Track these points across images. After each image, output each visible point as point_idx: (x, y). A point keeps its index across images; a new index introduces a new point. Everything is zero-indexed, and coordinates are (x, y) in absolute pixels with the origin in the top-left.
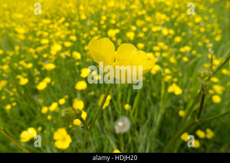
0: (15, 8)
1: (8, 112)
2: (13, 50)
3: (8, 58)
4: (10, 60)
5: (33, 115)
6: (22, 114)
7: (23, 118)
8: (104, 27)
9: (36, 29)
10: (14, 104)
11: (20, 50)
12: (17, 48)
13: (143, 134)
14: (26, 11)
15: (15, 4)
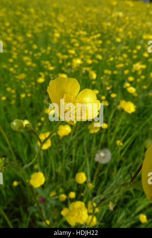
0: (63, 10)
1: (22, 99)
2: (46, 48)
3: (40, 54)
4: (40, 56)
5: (39, 111)
6: (31, 105)
7: (31, 109)
8: (135, 57)
9: (72, 36)
10: (29, 95)
11: (51, 51)
12: (49, 48)
13: (120, 174)
14: (71, 15)
15: (65, 6)
